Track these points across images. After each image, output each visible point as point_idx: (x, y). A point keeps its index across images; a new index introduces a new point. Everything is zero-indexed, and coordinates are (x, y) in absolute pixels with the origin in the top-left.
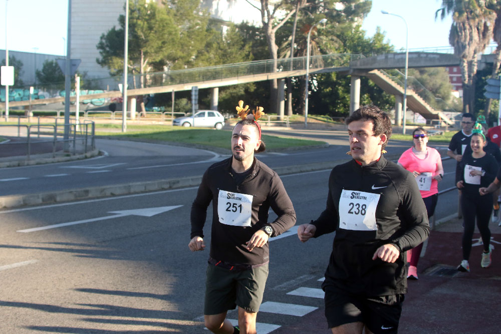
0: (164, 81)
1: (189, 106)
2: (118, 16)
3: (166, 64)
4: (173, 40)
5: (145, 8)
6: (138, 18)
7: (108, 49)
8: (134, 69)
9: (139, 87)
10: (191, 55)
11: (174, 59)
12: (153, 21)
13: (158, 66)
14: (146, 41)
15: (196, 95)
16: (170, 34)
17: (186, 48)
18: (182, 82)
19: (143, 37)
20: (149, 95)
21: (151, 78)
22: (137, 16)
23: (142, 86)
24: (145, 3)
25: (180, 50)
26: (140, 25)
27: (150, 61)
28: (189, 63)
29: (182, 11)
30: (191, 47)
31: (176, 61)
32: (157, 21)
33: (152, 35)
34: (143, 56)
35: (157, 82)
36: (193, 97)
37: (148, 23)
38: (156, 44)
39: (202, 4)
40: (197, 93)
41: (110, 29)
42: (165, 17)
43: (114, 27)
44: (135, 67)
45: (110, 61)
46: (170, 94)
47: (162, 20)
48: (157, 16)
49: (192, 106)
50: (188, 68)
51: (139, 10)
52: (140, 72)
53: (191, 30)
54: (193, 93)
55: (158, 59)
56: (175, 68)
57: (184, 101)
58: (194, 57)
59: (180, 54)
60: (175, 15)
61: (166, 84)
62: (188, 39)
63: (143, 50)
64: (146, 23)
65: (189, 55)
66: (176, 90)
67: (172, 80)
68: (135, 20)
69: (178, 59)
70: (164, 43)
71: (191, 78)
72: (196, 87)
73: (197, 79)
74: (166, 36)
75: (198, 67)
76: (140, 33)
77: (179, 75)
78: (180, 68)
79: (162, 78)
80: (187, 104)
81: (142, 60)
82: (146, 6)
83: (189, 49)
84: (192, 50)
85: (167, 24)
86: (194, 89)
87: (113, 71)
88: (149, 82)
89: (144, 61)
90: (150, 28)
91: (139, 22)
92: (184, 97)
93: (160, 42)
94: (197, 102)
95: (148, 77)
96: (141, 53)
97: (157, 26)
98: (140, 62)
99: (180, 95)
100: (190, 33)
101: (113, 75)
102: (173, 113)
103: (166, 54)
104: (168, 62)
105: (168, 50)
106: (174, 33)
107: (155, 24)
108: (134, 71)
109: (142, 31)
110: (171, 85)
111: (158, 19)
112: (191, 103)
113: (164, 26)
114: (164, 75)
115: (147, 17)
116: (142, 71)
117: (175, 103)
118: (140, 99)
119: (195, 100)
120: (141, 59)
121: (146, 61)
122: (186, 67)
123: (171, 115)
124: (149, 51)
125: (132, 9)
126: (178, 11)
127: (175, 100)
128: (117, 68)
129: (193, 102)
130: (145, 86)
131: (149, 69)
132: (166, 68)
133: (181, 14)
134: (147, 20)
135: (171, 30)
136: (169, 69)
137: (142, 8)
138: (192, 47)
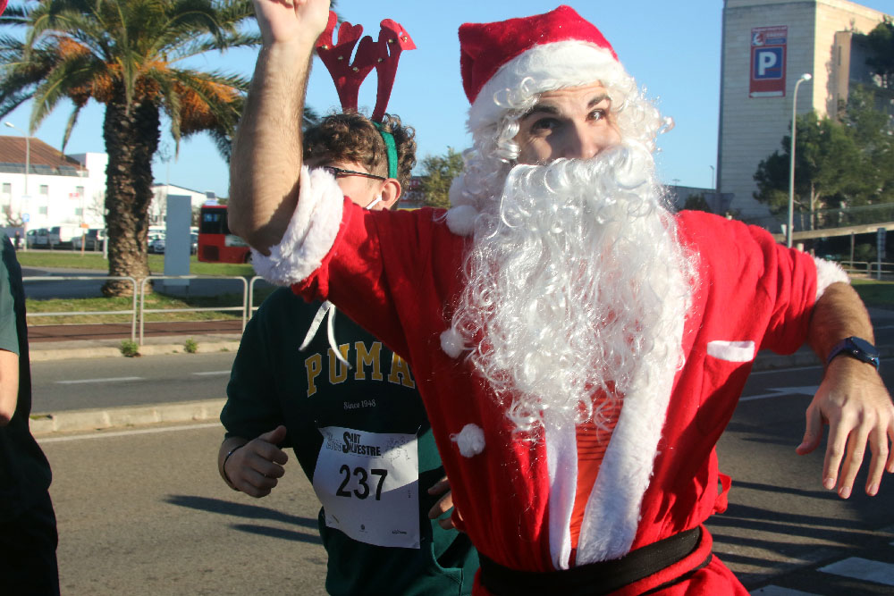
0: (840, 220)
1: (873, 254)
2: (781, 137)
3: (843, 199)
4: (853, 168)
5: (816, 126)
6: (807, 141)
7: (767, 180)
8: (802, 206)
9: (808, 228)
10: (877, 187)
11: (853, 192)
12: (827, 144)
13: (833, 201)
14: (818, 170)
15: (882, 240)
16: (849, 159)
17: (870, 178)
18: (865, 222)
19: (814, 164)
20: (820, 239)
21: (824, 217)
22: (806, 137)
23: (812, 227)
24: (817, 121)
25: (863, 181)
26: (809, 149)
27: (823, 195)
28: (874, 198)
29: (864, 130)
30: (876, 177)
31: (857, 196)
32: (832, 143)
33: (825, 162)
34: (813, 189)
35: (831, 222)
36: (879, 242)
37: (820, 146)
38: (831, 173)
39: (891, 120)
40: (884, 237)
41: (771, 153)
42: (843, 137)
43: (777, 152)
44: (803, 203)
45: (771, 196)
46: (848, 237)
47: (839, 142)
48: (832, 137)
49: (877, 254)
50: (873, 204)
51: (809, 129)
52: (809, 210)
53: (877, 154)
54: (879, 237)
55: (833, 192)
56: (855, 204)
57: (867, 247)
58: (880, 190)
59: (862, 185)
60: (856, 135)
61: (843, 225)
62: (873, 166)
63: (813, 182)
64: (817, 147)
65: (875, 187)
66: (856, 233)
67: (852, 219)
68: (803, 143)
69: (859, 192)
70: (841, 171)
71: (876, 217)
72: (883, 229)
73: (884, 218)
74: (844, 163)
75: (885, 202)
76: (810, 159)
77: (861, 213)
78: (862, 204)
79: (838, 216)
80: (870, 251)
81: (813, 194)
82: (818, 124)
83: (874, 179)
84: (879, 181)
85: (845, 147)
86: (880, 232)
87: (775, 208)
88: (822, 222)
89: (815, 195)
90: (823, 153)
91: (809, 145)
92: (867, 243)
93: (835, 171)
94: (884, 248)
95: (820, 216)
96: (809, 186)
97: (832, 149)
98: (810, 197)
99: (861, 239)
100: (876, 158)
101: (774, 213)
102: (852, 262)
103: (844, 185)
104: (846, 196)
105: (846, 181)
106: (854, 158)
107: (829, 147)
108: (801, 209)
109: (813, 157)
110: (850, 225)
111: (833, 140)
112: (876, 250)
113: (841, 150)
114: (841, 213)
115: (819, 139)
116: (812, 208)
117: (855, 251)
118: (809, 244)
119: (882, 245)
120: (810, 192)
121: (818, 196)
122: (870, 202)
123: (849, 264)
124: (821, 182)
125: (800, 128)
126: (859, 129)
127: (855, 246)
128: (779, 204)
129: (879, 248)
130: (816, 228)
131: (821, 205)
132: (843, 205)
133: (864, 134)
134: (819, 143)
135: (851, 154)
136: (847, 205)
137: (813, 128)
138: (879, 176)
